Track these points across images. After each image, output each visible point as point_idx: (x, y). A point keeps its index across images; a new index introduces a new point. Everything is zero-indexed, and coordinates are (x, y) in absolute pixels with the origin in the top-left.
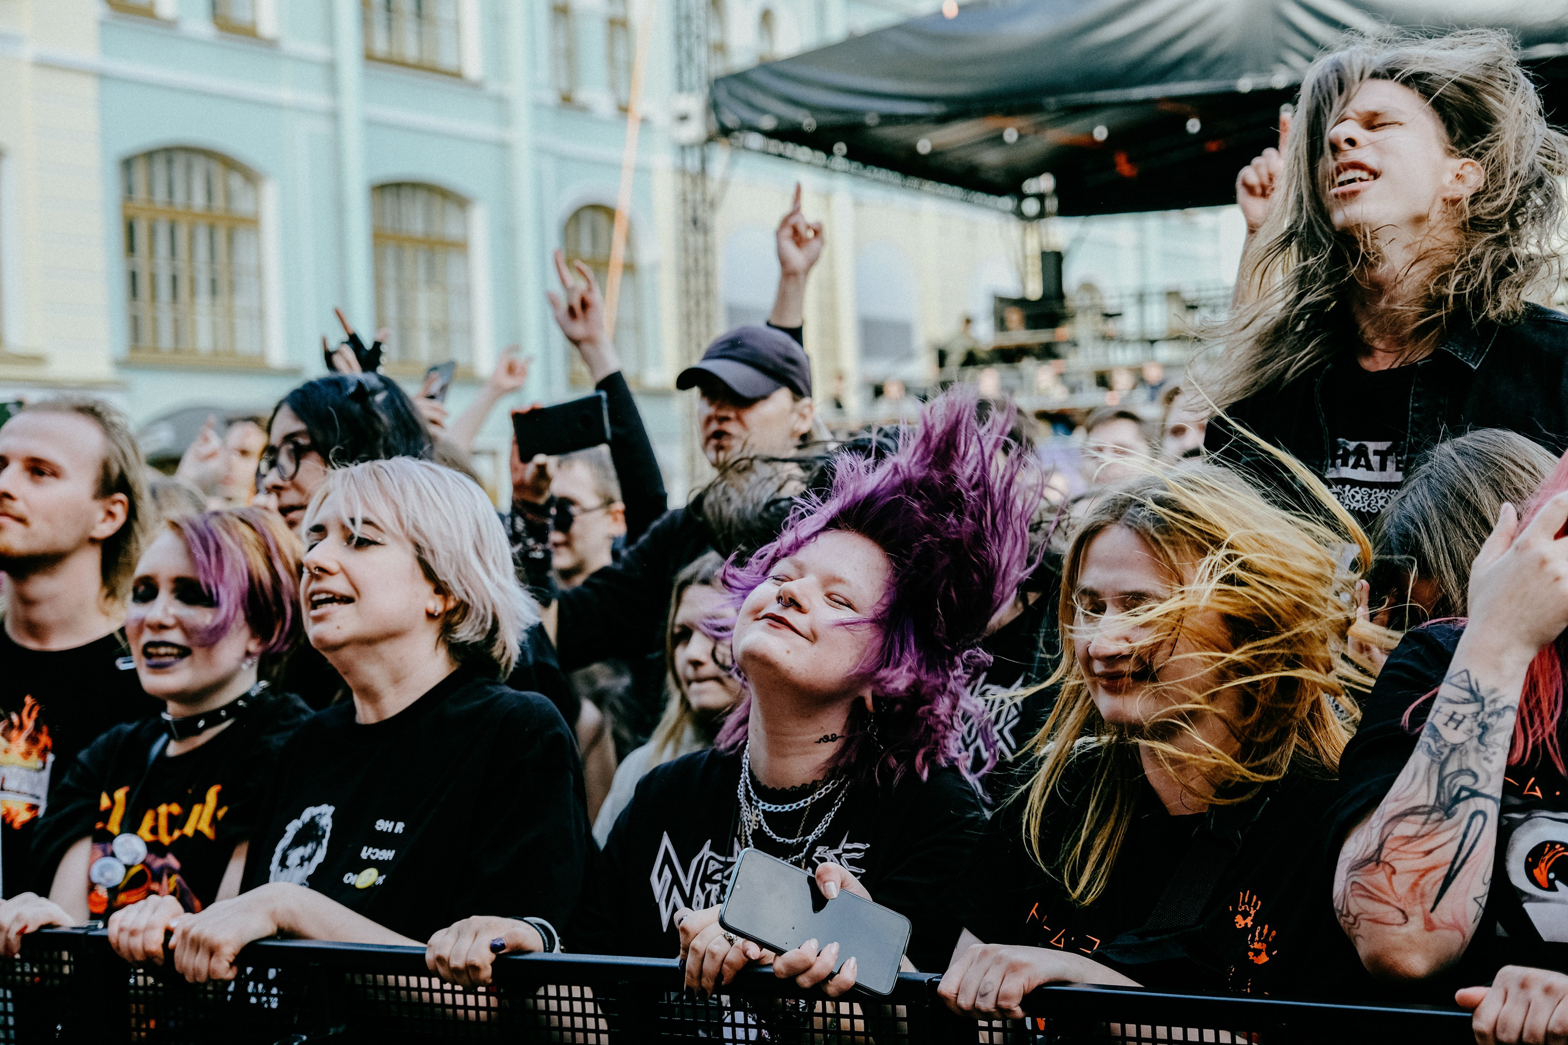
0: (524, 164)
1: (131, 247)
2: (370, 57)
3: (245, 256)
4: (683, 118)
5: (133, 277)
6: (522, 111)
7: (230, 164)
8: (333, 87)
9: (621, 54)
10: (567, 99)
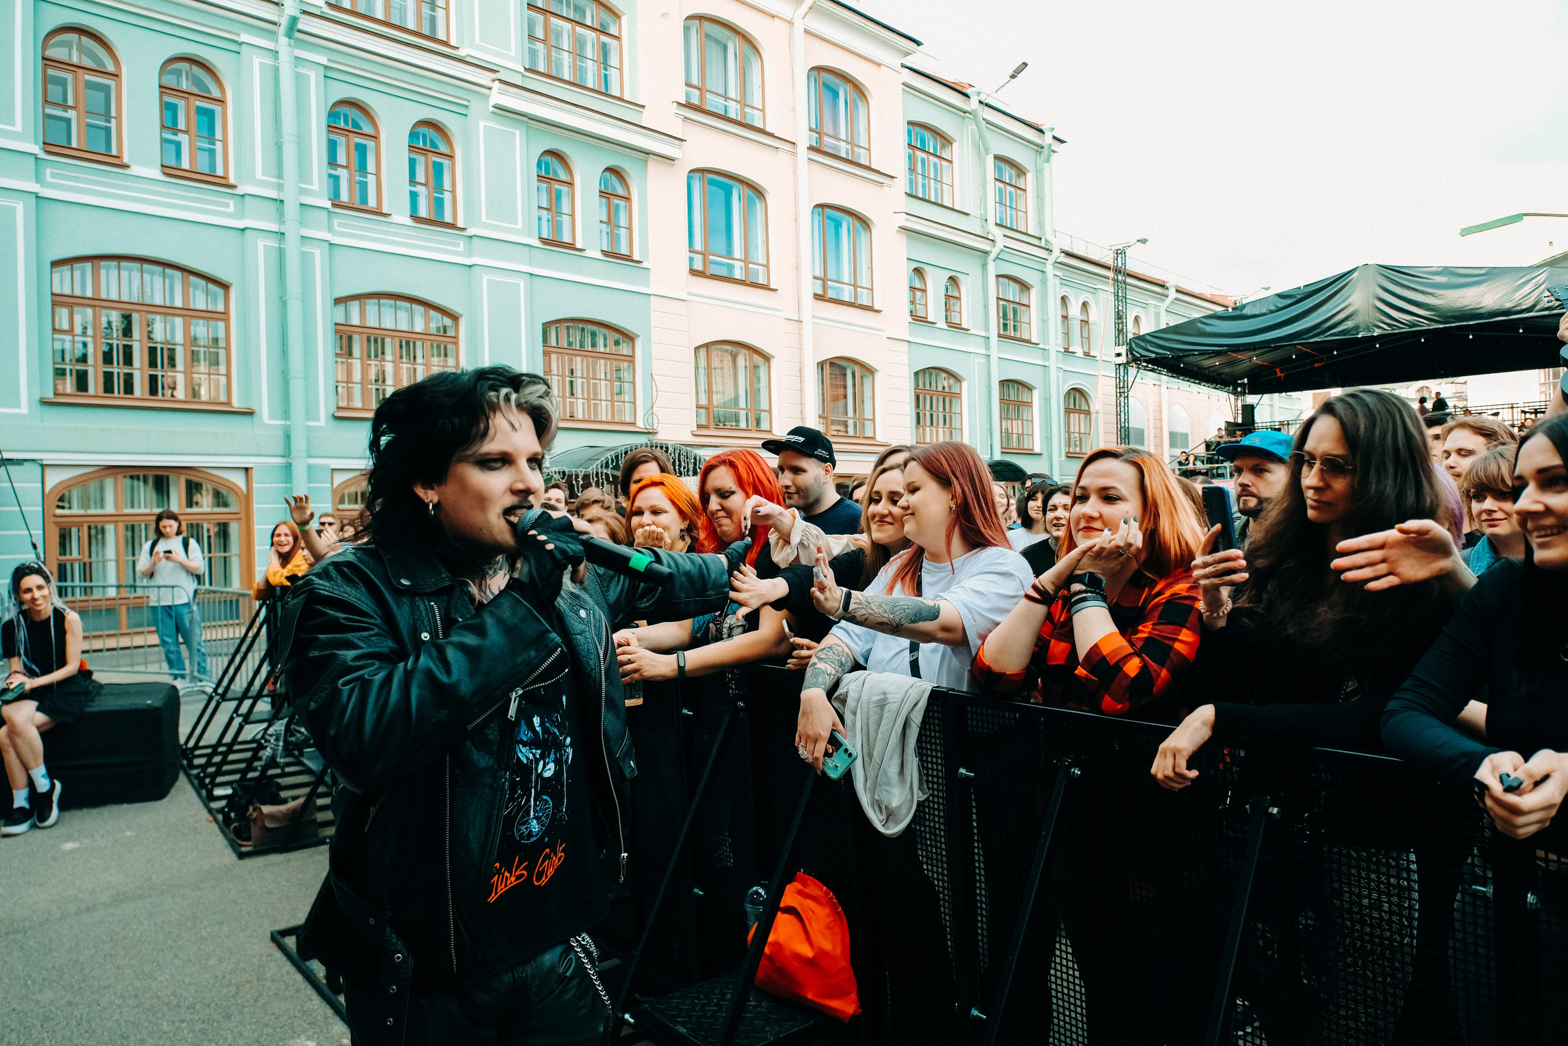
0: (1053, 373)
1: (918, 406)
2: (1000, 336)
3: (956, 408)
4: (1119, 355)
5: (918, 414)
6: (1053, 354)
7: (950, 374)
8: (988, 347)
9: (1085, 334)
10: (1067, 350)
